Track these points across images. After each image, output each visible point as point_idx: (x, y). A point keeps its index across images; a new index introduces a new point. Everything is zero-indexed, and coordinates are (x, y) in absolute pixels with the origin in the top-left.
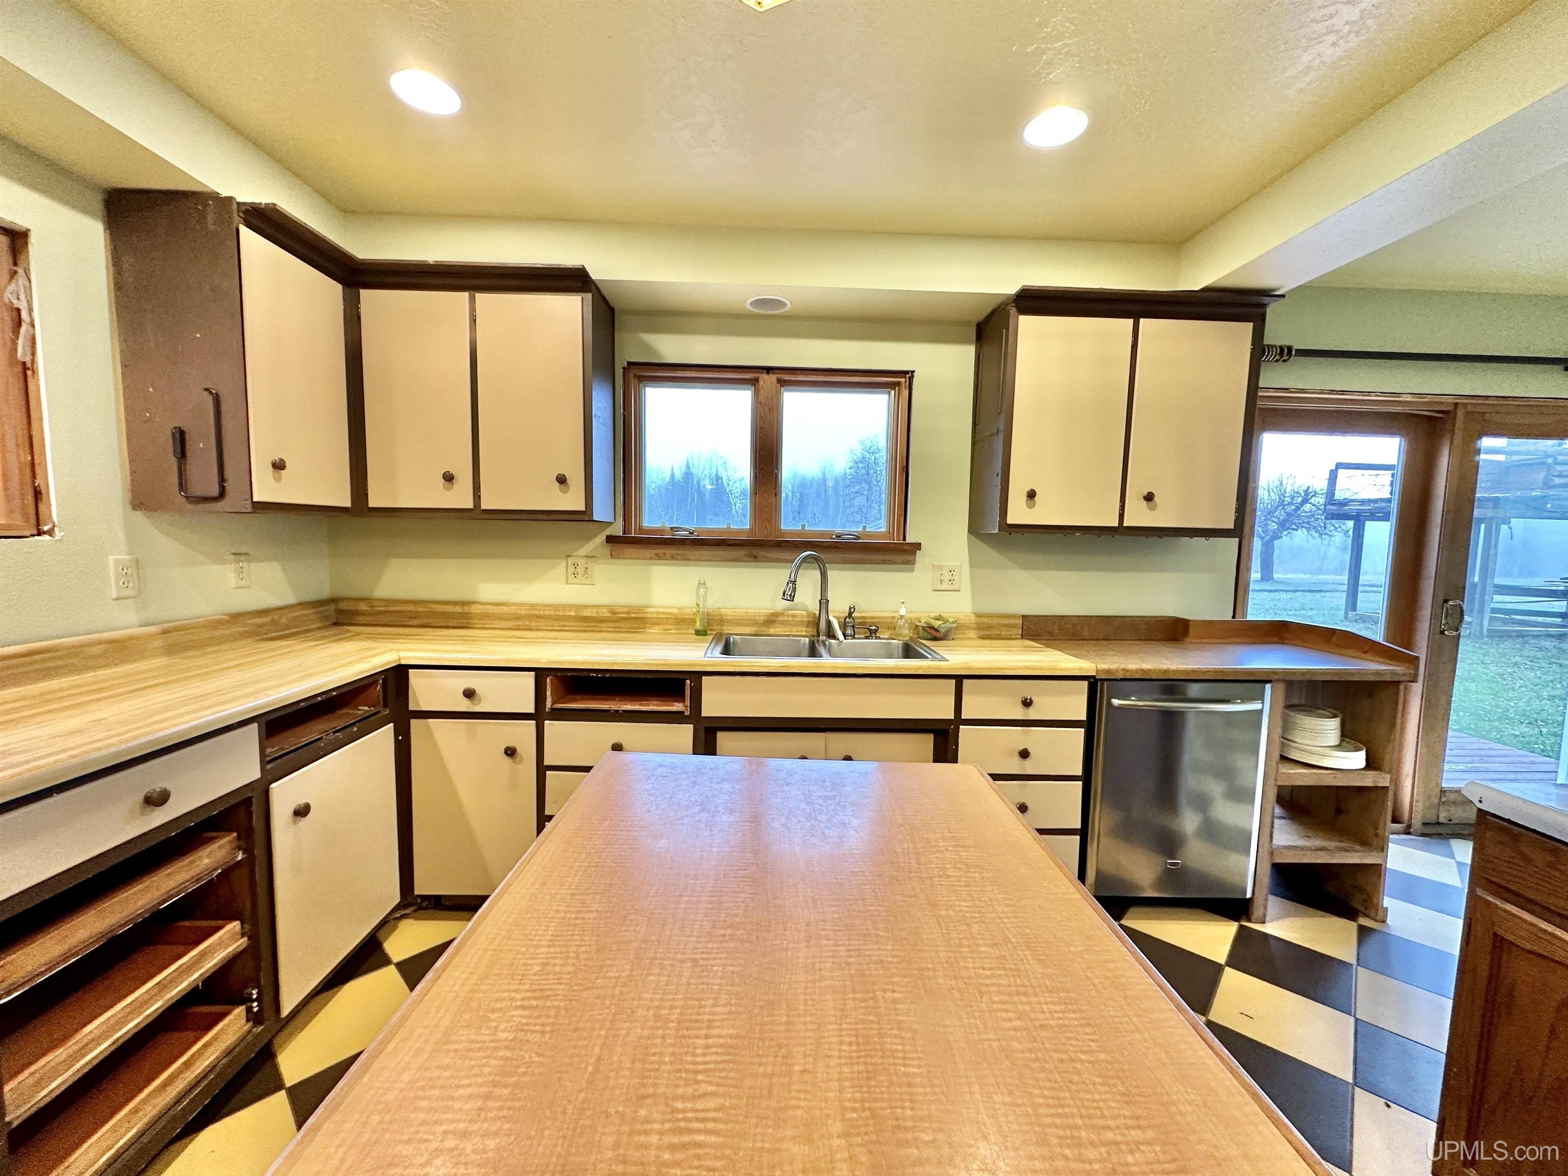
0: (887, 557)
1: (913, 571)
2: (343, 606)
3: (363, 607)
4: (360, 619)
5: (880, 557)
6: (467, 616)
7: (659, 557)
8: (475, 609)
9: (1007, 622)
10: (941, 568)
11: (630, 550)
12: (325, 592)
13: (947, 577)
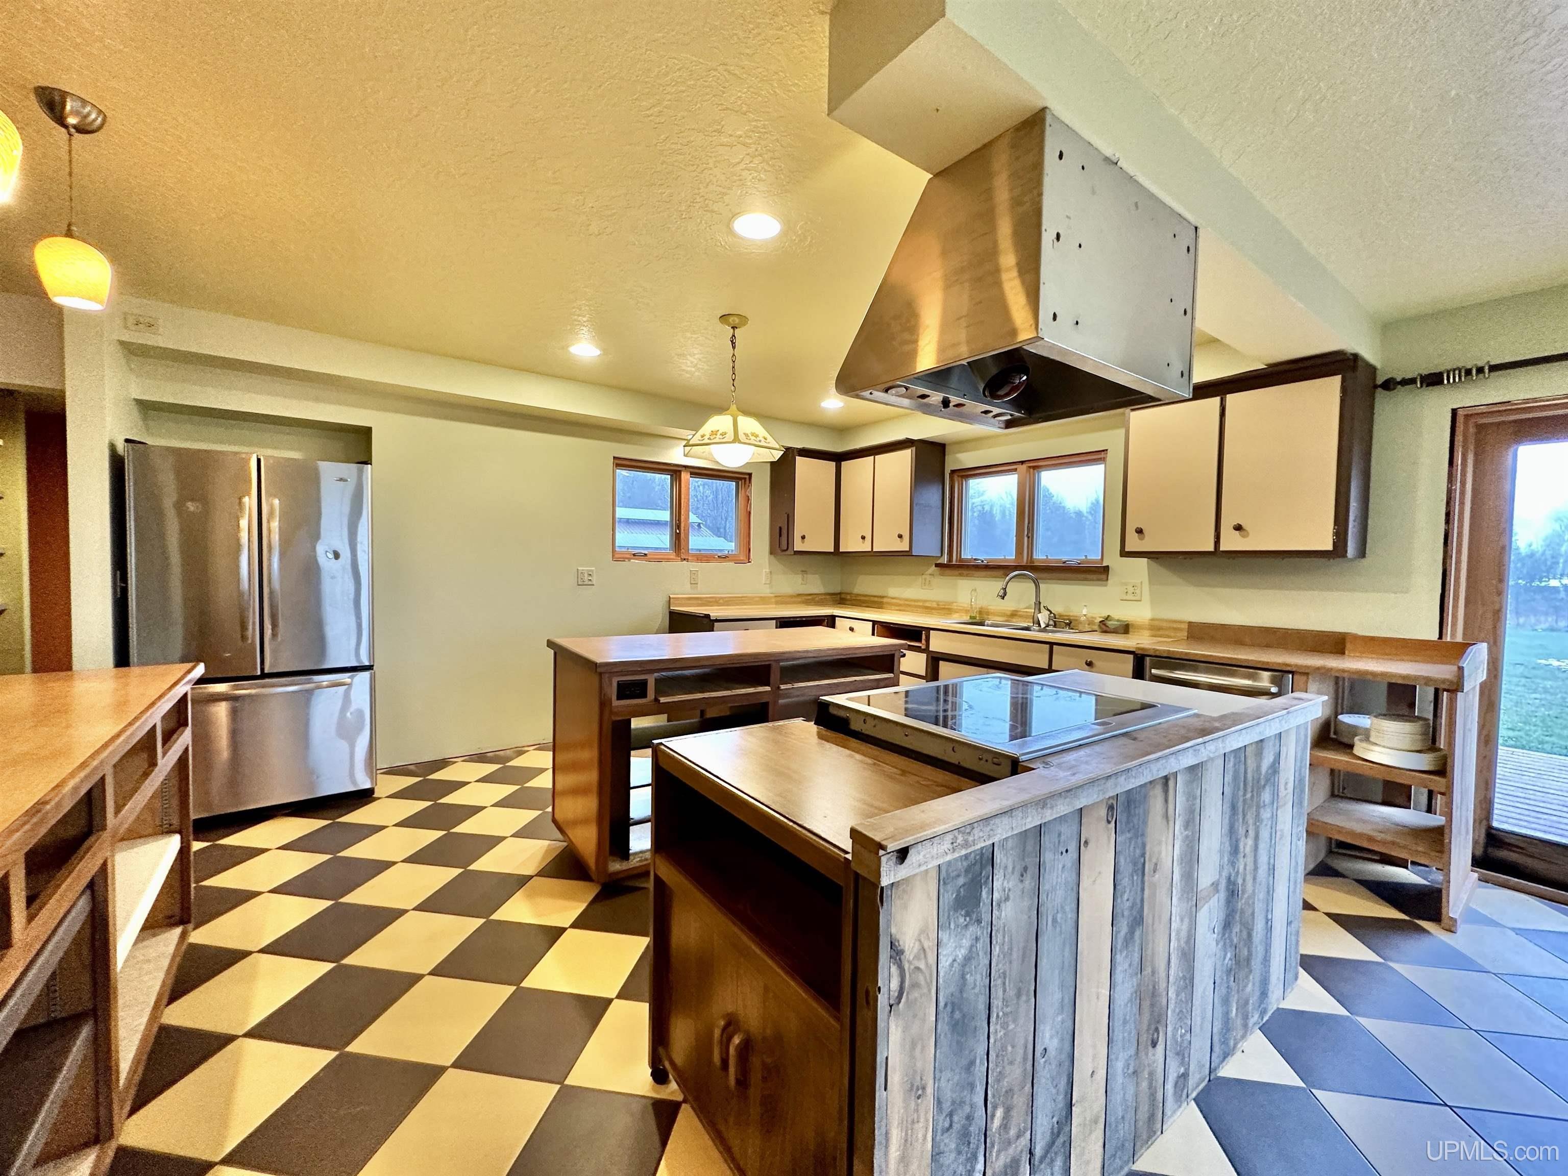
0: (1088, 576)
1: (1106, 586)
2: (843, 596)
3: (849, 597)
4: (848, 602)
5: (1083, 576)
6: (882, 603)
7: (960, 575)
8: (885, 600)
9: (1175, 626)
10: (1126, 584)
11: (948, 571)
12: (838, 590)
13: (1131, 590)
